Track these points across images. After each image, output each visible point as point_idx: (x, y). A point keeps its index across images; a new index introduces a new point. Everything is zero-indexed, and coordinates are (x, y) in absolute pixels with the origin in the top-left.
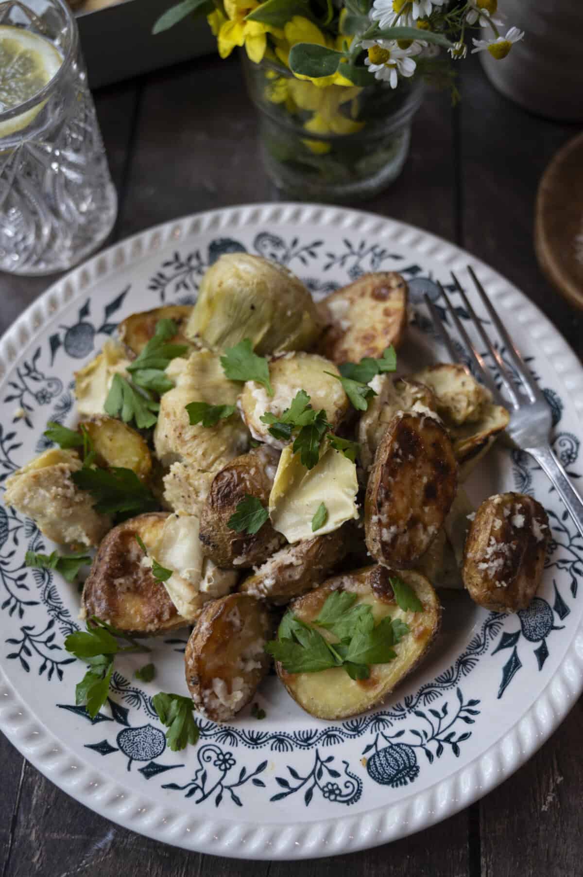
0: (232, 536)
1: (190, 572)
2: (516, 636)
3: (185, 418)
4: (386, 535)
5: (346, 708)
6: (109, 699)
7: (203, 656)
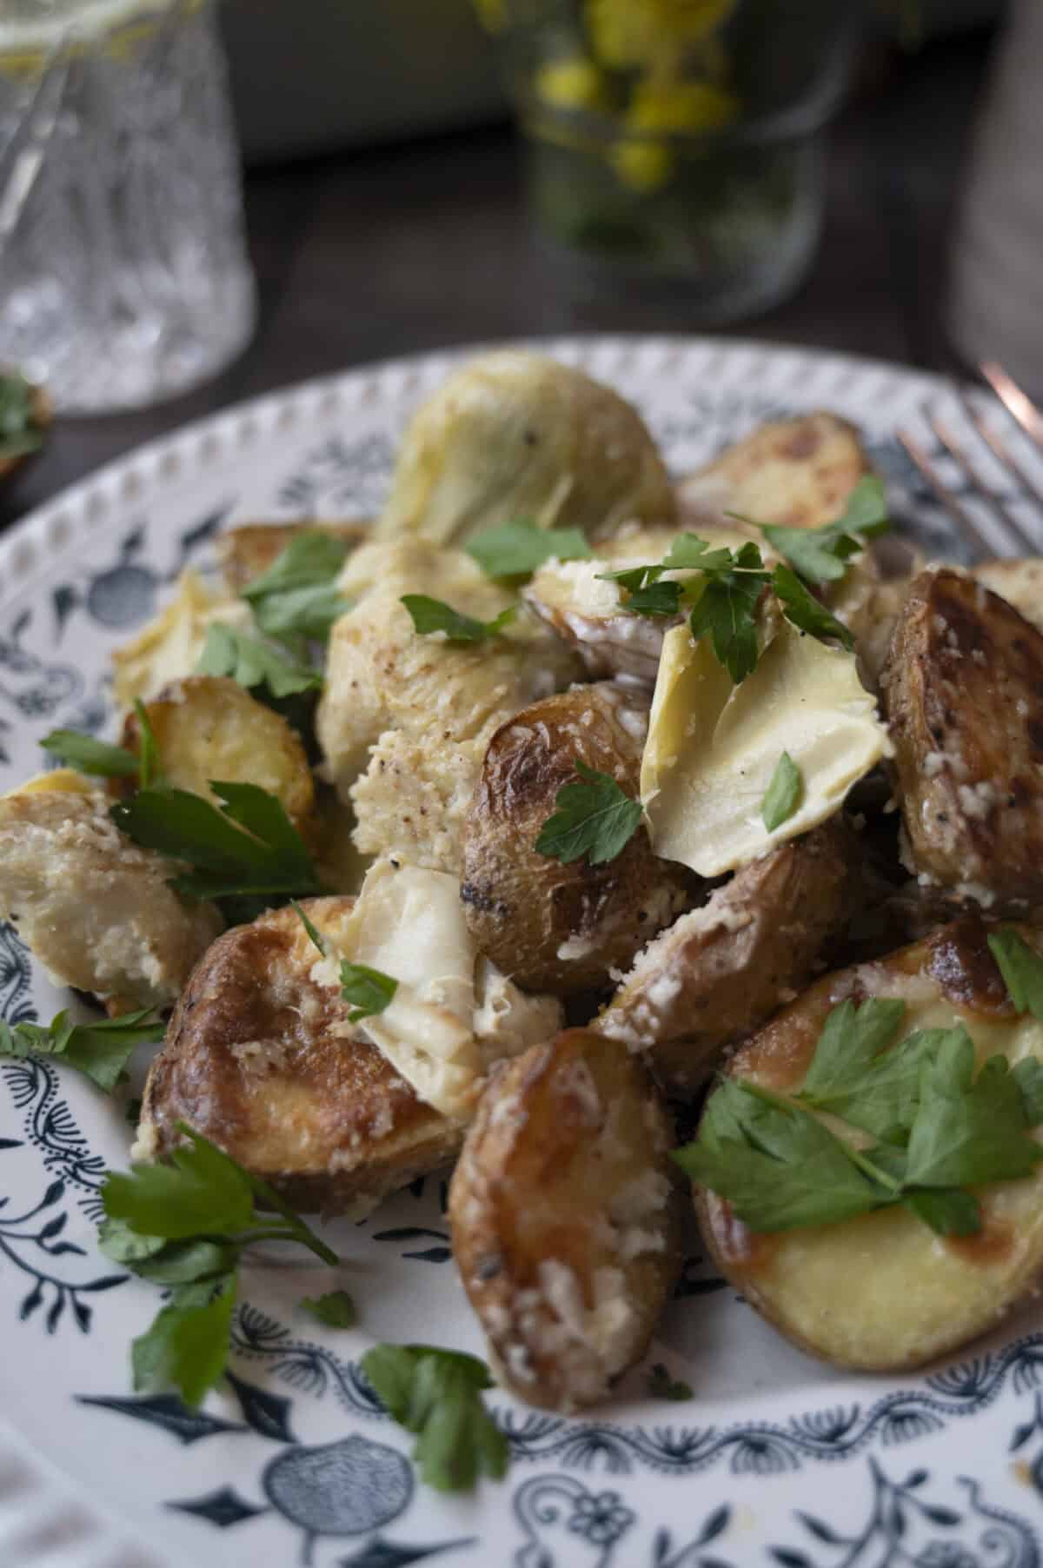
0: (552, 876)
1: (444, 985)
4: (974, 800)
5: (930, 1327)
6: (231, 1378)
7: (508, 1185)
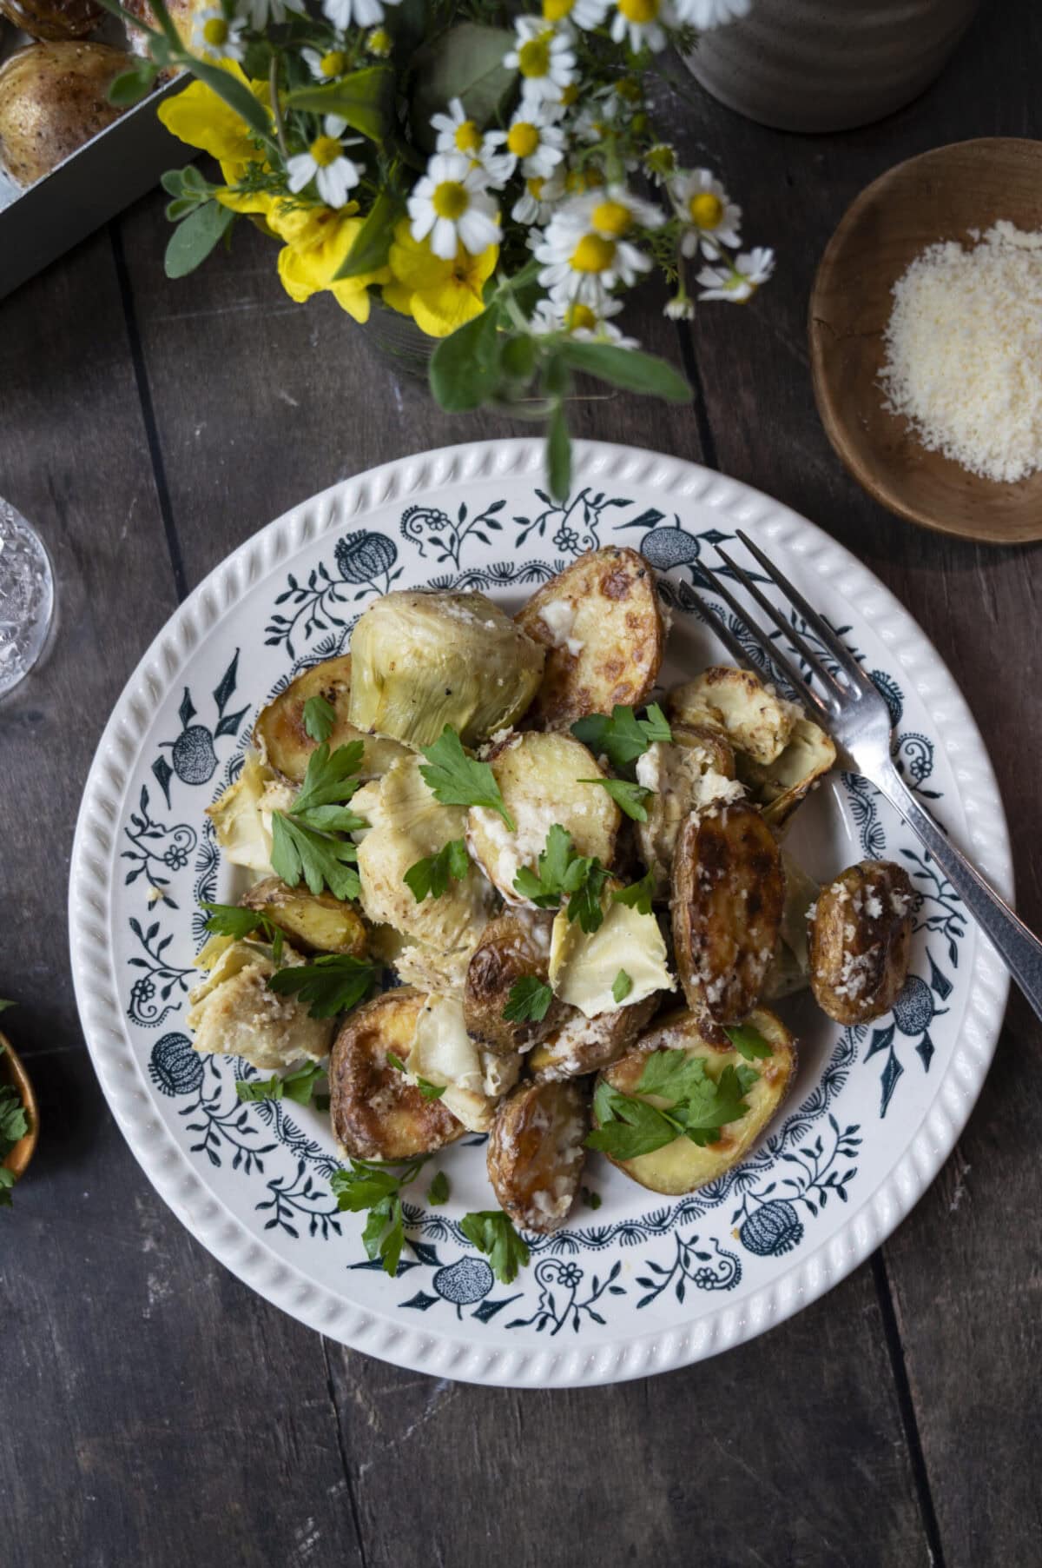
0: (512, 1026)
1: (468, 1079)
2: (891, 1031)
3: (407, 892)
4: (713, 994)
5: (699, 1176)
6: (407, 1240)
7: (516, 1180)
